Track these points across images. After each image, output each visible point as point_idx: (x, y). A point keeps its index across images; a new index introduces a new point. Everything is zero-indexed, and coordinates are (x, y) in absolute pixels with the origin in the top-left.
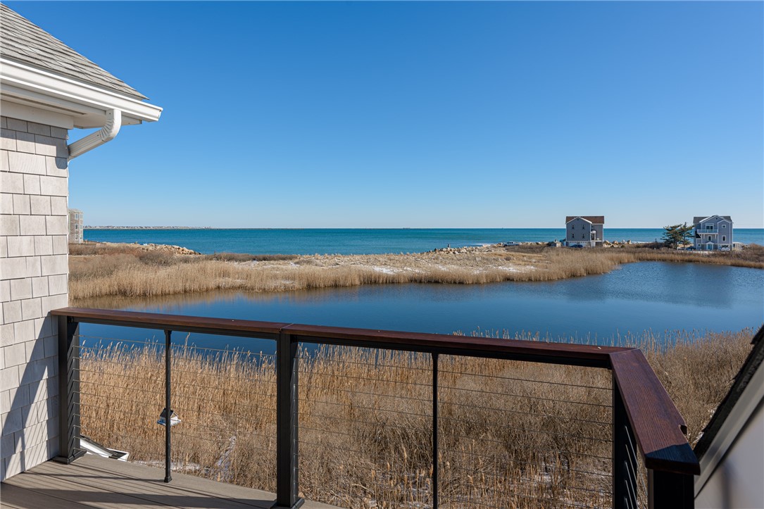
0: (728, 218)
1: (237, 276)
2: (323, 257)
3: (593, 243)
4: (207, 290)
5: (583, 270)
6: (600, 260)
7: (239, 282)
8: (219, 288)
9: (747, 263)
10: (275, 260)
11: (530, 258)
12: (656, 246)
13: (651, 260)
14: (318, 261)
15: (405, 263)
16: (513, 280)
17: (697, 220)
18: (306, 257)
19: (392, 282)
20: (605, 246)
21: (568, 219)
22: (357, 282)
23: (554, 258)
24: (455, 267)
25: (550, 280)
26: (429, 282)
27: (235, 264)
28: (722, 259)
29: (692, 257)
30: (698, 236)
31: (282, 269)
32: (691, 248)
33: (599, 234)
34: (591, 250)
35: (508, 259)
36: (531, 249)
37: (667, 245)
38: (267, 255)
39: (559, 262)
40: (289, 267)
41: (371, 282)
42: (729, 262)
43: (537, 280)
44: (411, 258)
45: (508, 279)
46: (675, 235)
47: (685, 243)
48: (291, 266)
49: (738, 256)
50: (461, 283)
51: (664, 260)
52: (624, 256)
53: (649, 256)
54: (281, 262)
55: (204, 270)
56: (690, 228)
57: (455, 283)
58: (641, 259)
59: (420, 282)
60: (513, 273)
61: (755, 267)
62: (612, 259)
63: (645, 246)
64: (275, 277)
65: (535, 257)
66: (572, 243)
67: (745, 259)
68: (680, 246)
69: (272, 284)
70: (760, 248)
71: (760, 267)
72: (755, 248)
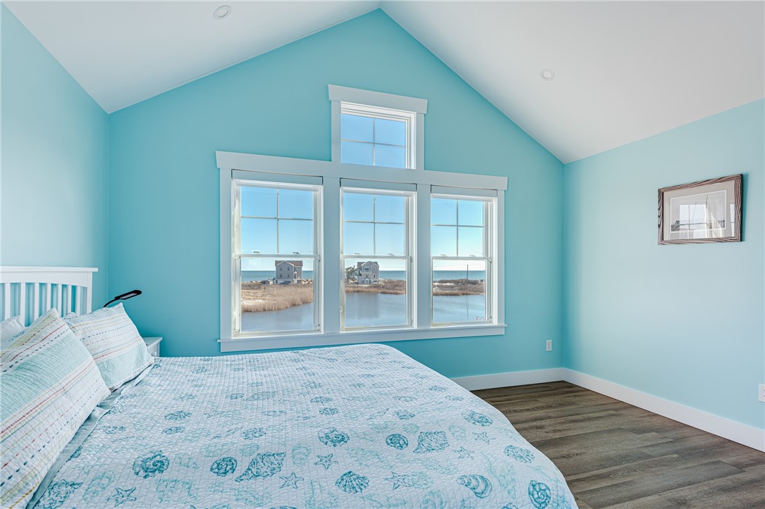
0: (376, 263)
3: (295, 281)
6: (304, 293)
9: (388, 291)
11: (255, 293)
17: (359, 264)
20: (303, 283)
21: (277, 263)
28: (375, 290)
29: (358, 289)
30: (360, 275)
32: (357, 283)
33: (299, 275)
34: (295, 286)
42: (379, 291)
46: (348, 274)
47: (353, 279)
49: (383, 287)
56: (356, 270)
61: (394, 294)
66: (281, 281)
67: (386, 289)
68: (351, 282)
70: (393, 282)
71: (397, 294)
72: (390, 282)
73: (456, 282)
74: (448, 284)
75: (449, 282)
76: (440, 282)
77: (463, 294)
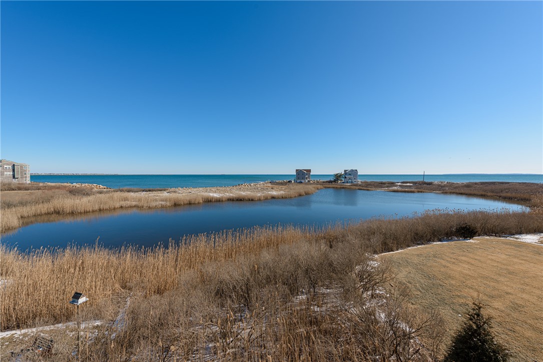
0: (356, 170)
1: (133, 200)
2: (182, 189)
3: (306, 181)
4: (114, 209)
5: (304, 193)
6: (310, 188)
7: (134, 203)
8: (122, 207)
9: (365, 188)
10: (156, 191)
11: (282, 188)
12: (330, 182)
13: (329, 188)
14: (180, 191)
15: (225, 191)
16: (275, 198)
17: (345, 171)
18: (173, 189)
19: (219, 201)
20: (311, 182)
21: (297, 170)
22: (201, 201)
23: (292, 187)
24: (249, 193)
25: (291, 197)
26: (237, 200)
27: (132, 194)
28: (354, 187)
29: (344, 186)
30: (346, 178)
31: (160, 196)
32: (343, 183)
33: (309, 177)
34: (306, 184)
35: (272, 188)
36: (282, 184)
37: (335, 181)
38: (151, 189)
39: (294, 189)
40: (164, 194)
41: (208, 201)
42: (357, 188)
43: (286, 198)
44: (228, 189)
45: (273, 198)
46: (338, 177)
47: (341, 180)
48: (165, 194)
49: (360, 185)
50: (252, 200)
51: (334, 188)
52: (319, 186)
53: (328, 186)
54: (159, 192)
55: (112, 198)
56: (343, 175)
57: (249, 200)
58: (325, 187)
59: (233, 200)
60: (275, 195)
61: (366, 190)
62: (315, 188)
63: (326, 182)
64: (156, 200)
65: (284, 187)
66: (298, 181)
67: (362, 187)
68: (339, 182)
69: (154, 204)
70: (367, 182)
71: (368, 190)
72: (366, 182)
73: (415, 183)
74: (408, 184)
75: (409, 183)
76: (402, 183)
77: (419, 192)
